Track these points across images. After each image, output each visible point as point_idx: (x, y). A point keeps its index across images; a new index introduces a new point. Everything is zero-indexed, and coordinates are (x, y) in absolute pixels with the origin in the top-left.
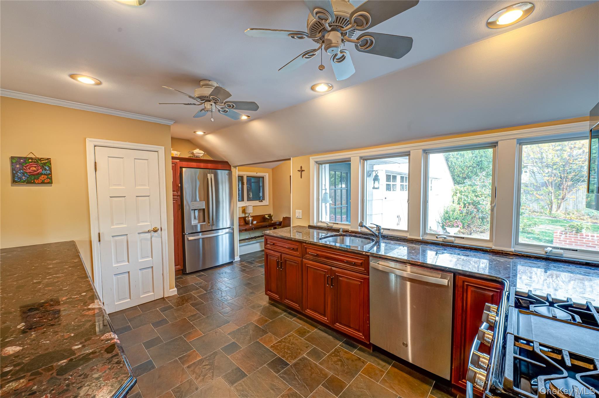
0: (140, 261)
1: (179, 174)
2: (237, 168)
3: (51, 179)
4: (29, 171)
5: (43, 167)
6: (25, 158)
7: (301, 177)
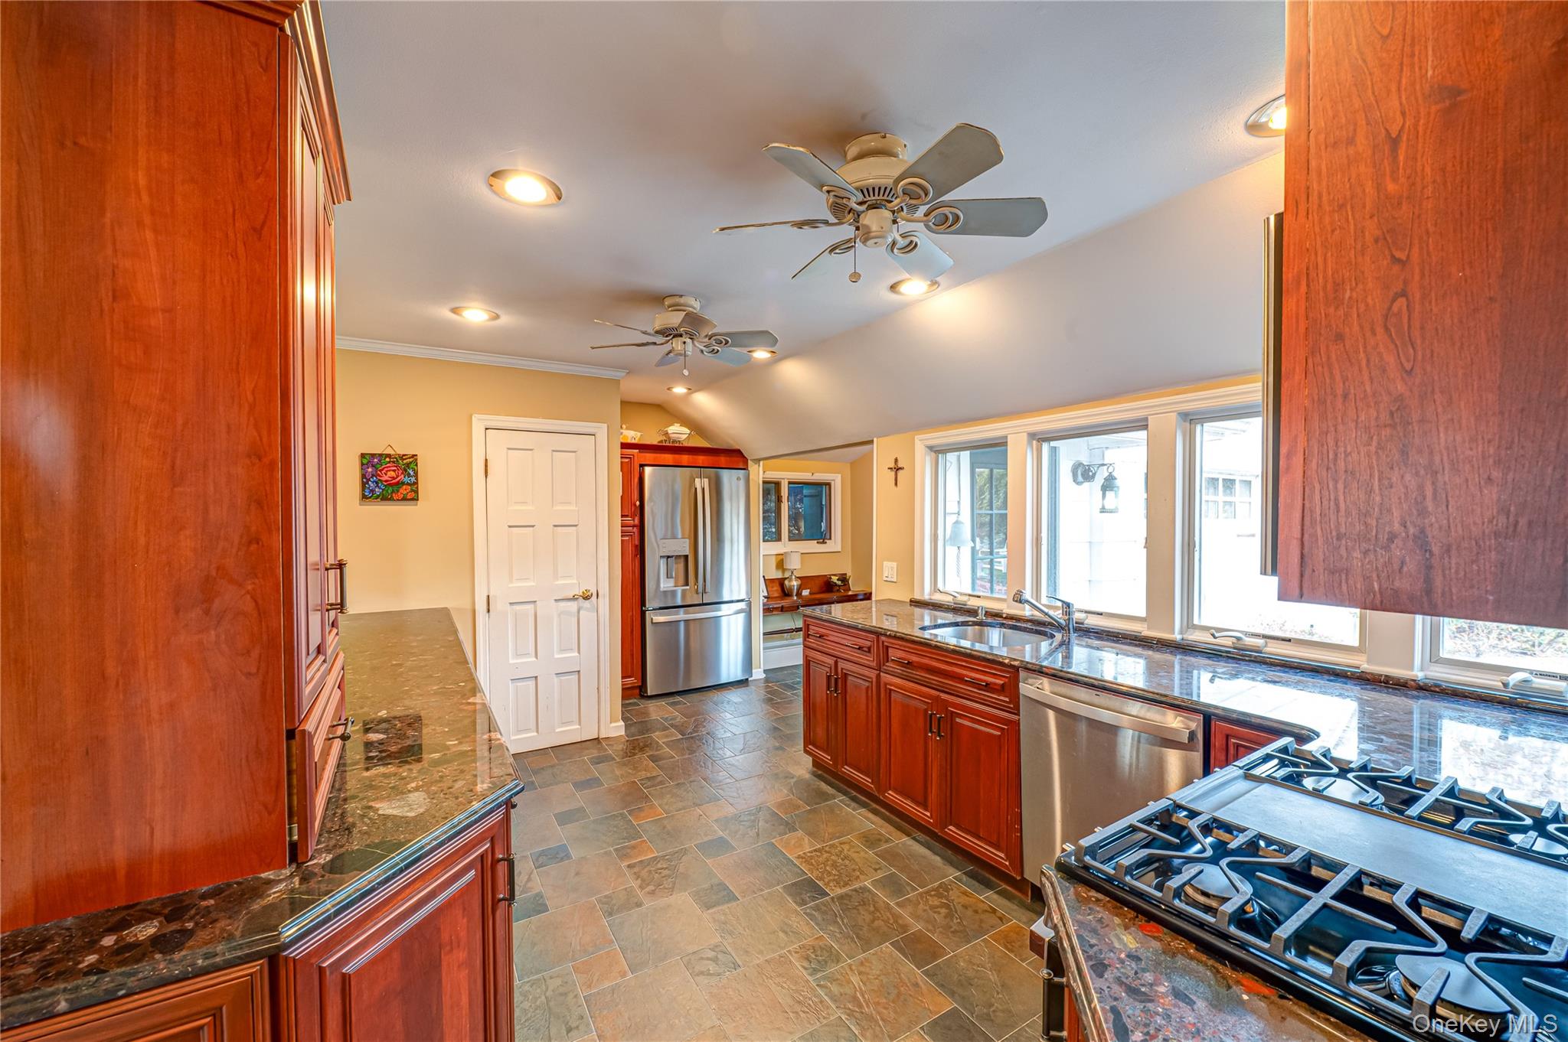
0: (556, 656)
1: (636, 480)
2: (761, 463)
3: (417, 492)
4: (385, 478)
5: (406, 471)
6: (381, 455)
7: (896, 484)
